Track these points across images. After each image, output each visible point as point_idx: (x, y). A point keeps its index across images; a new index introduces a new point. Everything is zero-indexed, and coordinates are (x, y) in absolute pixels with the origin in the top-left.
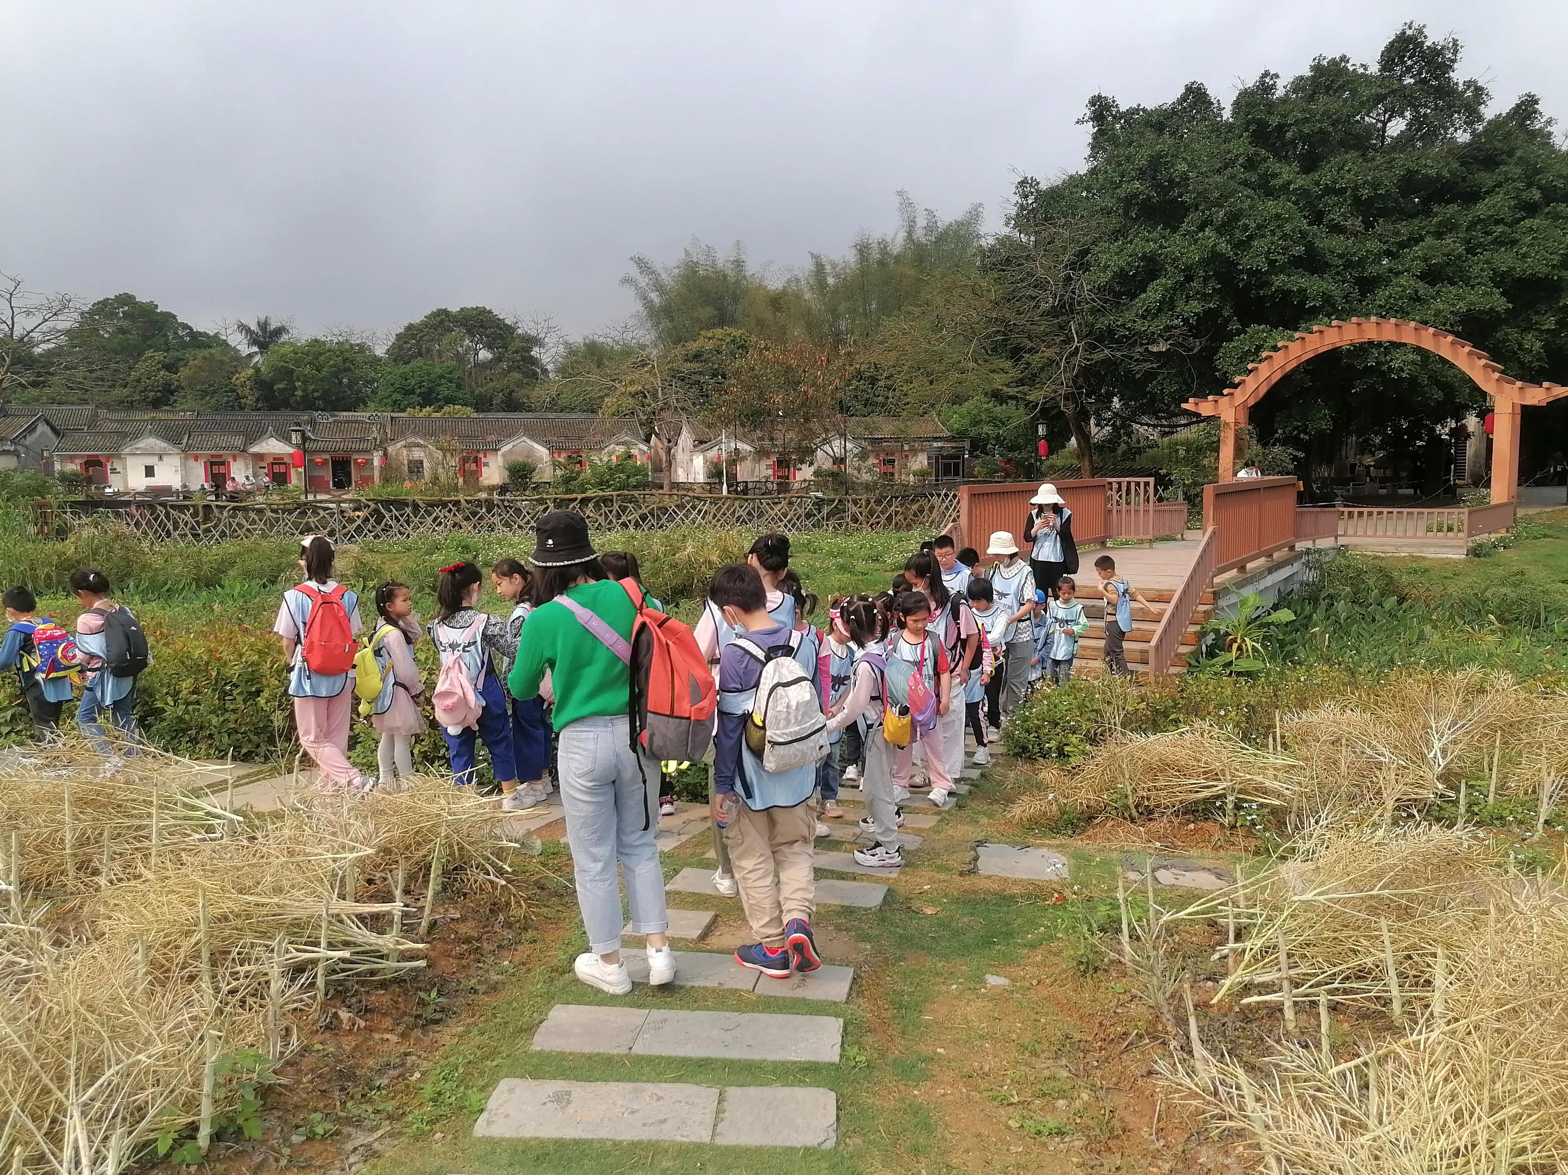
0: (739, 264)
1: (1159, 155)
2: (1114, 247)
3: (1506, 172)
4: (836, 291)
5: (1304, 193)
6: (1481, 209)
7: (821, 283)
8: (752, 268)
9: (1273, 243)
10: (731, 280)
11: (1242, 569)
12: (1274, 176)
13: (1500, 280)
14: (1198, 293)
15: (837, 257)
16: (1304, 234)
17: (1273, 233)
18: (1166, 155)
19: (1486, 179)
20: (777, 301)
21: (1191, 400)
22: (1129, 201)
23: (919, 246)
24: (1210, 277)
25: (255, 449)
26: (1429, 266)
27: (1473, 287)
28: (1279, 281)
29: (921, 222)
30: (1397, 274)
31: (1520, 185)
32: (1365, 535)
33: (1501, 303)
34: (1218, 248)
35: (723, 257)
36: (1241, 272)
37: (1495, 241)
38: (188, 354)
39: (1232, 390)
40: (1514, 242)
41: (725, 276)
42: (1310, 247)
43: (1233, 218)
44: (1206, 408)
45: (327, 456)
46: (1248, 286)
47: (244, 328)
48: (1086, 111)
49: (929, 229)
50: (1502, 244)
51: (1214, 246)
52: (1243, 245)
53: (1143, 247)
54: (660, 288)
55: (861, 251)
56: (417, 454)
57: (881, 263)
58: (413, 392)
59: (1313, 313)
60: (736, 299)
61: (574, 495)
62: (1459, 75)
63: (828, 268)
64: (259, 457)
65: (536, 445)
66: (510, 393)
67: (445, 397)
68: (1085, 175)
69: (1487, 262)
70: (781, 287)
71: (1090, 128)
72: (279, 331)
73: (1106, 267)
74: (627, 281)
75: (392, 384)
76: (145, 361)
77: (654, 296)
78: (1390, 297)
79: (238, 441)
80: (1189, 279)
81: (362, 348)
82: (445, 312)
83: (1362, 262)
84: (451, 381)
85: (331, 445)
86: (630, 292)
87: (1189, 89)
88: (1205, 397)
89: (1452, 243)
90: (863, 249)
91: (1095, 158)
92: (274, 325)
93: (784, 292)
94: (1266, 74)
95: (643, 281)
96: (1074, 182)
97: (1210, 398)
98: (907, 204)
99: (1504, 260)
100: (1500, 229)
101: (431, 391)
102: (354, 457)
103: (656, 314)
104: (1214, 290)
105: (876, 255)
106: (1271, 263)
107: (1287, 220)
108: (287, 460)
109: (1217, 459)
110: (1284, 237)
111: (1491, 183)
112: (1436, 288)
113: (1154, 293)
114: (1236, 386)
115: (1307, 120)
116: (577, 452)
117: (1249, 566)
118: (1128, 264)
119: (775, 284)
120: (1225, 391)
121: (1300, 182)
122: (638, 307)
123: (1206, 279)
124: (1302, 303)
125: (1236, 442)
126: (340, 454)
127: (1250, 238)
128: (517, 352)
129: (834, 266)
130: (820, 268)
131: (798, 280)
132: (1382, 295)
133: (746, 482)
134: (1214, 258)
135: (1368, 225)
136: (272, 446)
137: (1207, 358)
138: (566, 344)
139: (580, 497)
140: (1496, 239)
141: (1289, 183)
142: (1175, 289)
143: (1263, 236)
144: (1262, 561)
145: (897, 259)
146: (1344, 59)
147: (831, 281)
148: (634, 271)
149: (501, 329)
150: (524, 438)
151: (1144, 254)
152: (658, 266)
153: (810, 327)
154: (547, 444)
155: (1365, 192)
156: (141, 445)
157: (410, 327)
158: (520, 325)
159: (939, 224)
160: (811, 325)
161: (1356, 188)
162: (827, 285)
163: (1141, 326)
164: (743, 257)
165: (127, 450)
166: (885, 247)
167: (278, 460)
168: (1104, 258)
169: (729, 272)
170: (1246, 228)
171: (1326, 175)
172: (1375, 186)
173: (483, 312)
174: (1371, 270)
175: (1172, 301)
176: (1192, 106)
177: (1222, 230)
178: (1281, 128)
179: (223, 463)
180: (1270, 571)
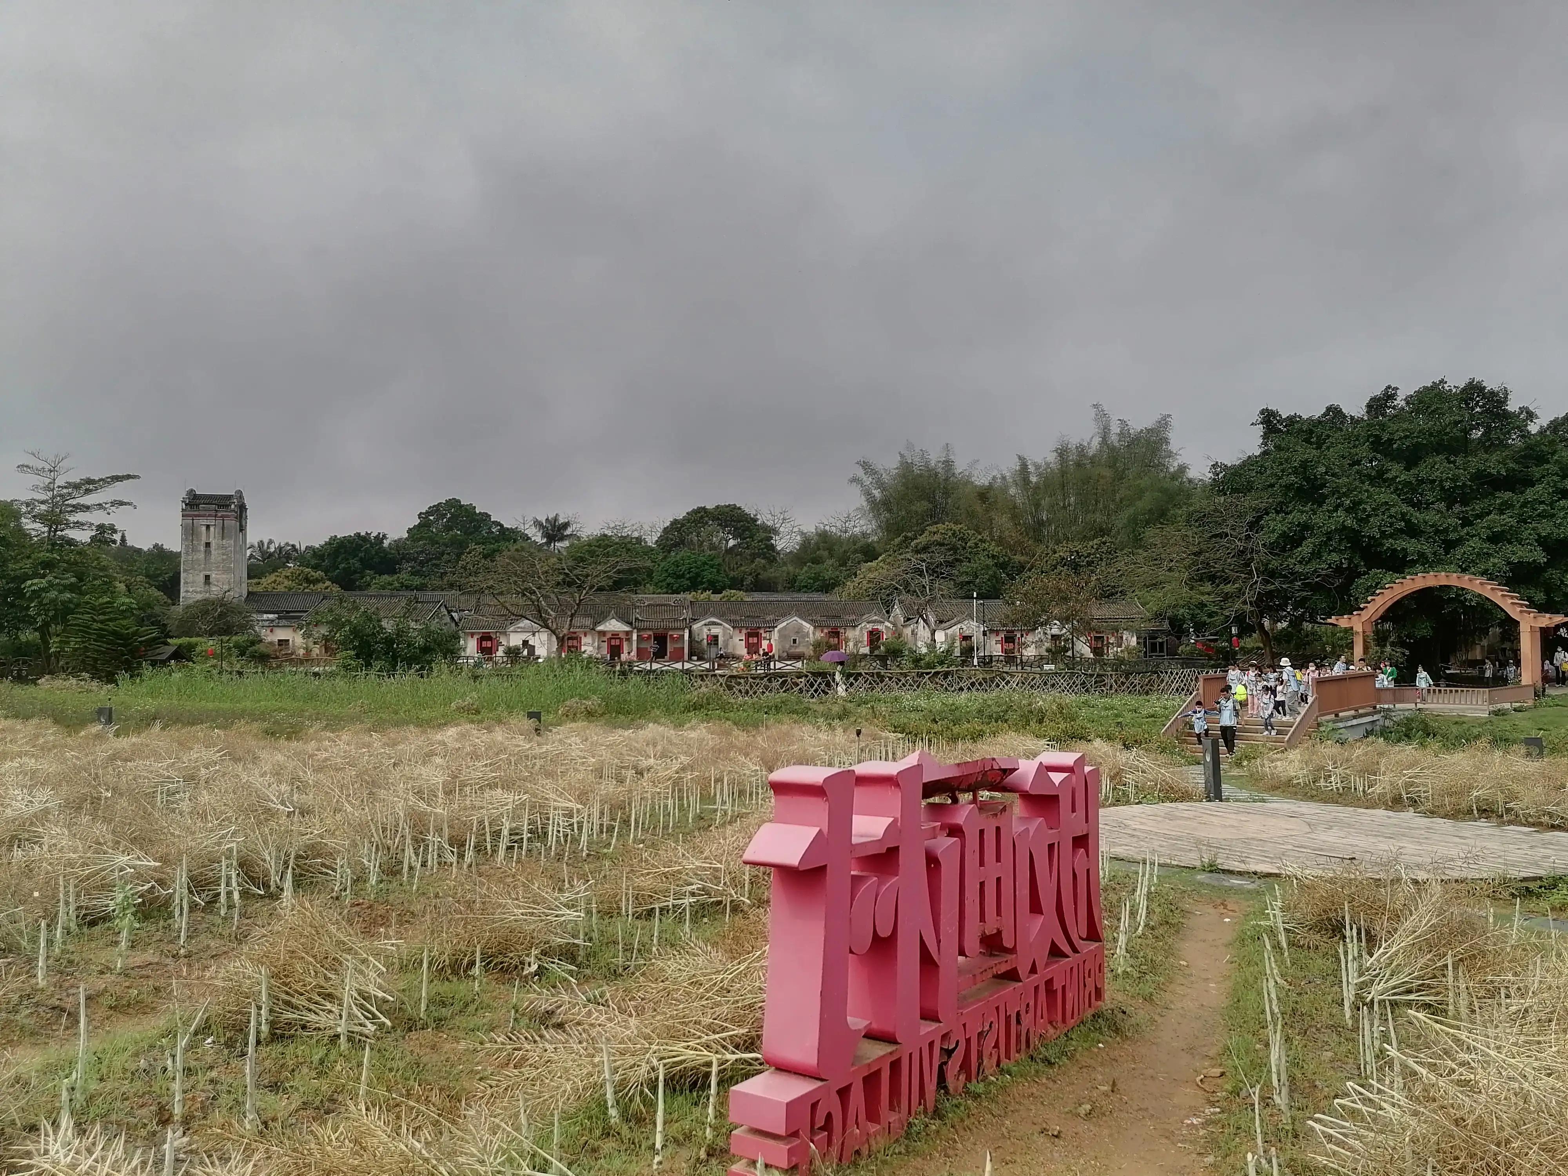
0: (948, 464)
1: (1307, 461)
2: (1279, 518)
3: (1548, 469)
4: (1037, 487)
5: (1407, 484)
6: (1530, 494)
7: (1026, 481)
8: (960, 467)
9: (1383, 520)
10: (942, 475)
11: (1337, 715)
12: (1388, 471)
13: (1543, 542)
14: (1335, 548)
15: (1039, 460)
16: (1403, 515)
17: (1383, 514)
18: (1311, 462)
19: (1536, 472)
20: (984, 495)
21: (1333, 617)
22: (1288, 487)
23: (1112, 449)
24: (1343, 539)
25: (600, 628)
26: (1493, 532)
27: (1523, 545)
28: (1388, 543)
29: (1115, 429)
30: (1472, 536)
31: (1555, 478)
32: (1438, 703)
33: (1540, 556)
34: (1346, 523)
35: (935, 457)
36: (1364, 536)
37: (1539, 515)
38: (503, 545)
39: (1359, 612)
40: (1553, 516)
41: (936, 474)
42: (1408, 522)
43: (1356, 504)
44: (1343, 622)
45: (651, 633)
46: (1369, 545)
47: (537, 523)
48: (1256, 417)
49: (1121, 434)
50: (1544, 517)
51: (1344, 522)
52: (1366, 520)
53: (1298, 519)
54: (881, 485)
55: (1061, 455)
56: (715, 630)
57: (1078, 465)
58: (683, 576)
59: (1413, 563)
60: (947, 493)
61: (929, 671)
62: (1512, 406)
63: (1031, 468)
64: (603, 633)
65: (804, 623)
66: (757, 576)
67: (708, 581)
68: (1259, 456)
69: (1533, 529)
70: (987, 484)
71: (1260, 430)
72: (566, 525)
73: (1273, 531)
74: (855, 480)
75: (667, 571)
76: (470, 553)
77: (877, 493)
78: (1464, 553)
79: (588, 622)
80: (1329, 539)
81: (639, 540)
82: (704, 509)
83: (1446, 530)
84: (712, 567)
85: (654, 625)
86: (856, 489)
87: (1329, 409)
88: (1342, 615)
89: (1508, 519)
90: (1062, 452)
91: (1266, 445)
92: (561, 520)
93: (990, 487)
94: (1389, 387)
95: (868, 480)
96: (1250, 462)
97: (1345, 616)
98: (1102, 416)
99: (1545, 528)
100: (1542, 507)
101: (698, 575)
102: (670, 633)
103: (875, 506)
104: (1346, 547)
105: (1073, 457)
106: (1383, 533)
107: (1393, 506)
108: (622, 636)
109: (1352, 654)
110: (1391, 516)
111: (1538, 475)
112: (1499, 546)
113: (1306, 548)
114: (1362, 609)
115: (1406, 437)
116: (836, 627)
117: (1340, 714)
118: (1289, 528)
119: (981, 480)
120: (1355, 613)
121: (1403, 477)
122: (862, 502)
123: (1341, 540)
124: (1405, 556)
125: (1364, 644)
126: (660, 631)
127: (1369, 516)
128: (761, 541)
129: (1037, 467)
130: (1024, 466)
131: (1004, 478)
132: (1459, 552)
133: (991, 656)
134: (1343, 529)
135: (1449, 508)
136: (614, 625)
137: (1344, 589)
138: (802, 533)
139: (933, 671)
140: (1540, 513)
141: (1397, 477)
142: (1320, 545)
143: (1377, 515)
144: (1352, 712)
145: (1093, 460)
146: (1442, 381)
147: (1034, 479)
148: (860, 473)
149: (748, 523)
150: (795, 618)
151: (1299, 523)
152: (879, 467)
153: (1014, 517)
154: (812, 622)
155: (1447, 485)
156: (520, 625)
157: (675, 522)
158: (759, 517)
159: (1132, 431)
160: (1015, 514)
161: (1441, 481)
162: (1031, 482)
163: (1299, 568)
164: (952, 457)
165: (511, 629)
166: (1083, 450)
167: (615, 635)
168: (1272, 524)
169: (940, 470)
170: (1365, 510)
171: (1422, 470)
172: (1454, 480)
173: (734, 508)
174: (1453, 536)
175: (1319, 552)
176: (1331, 421)
177: (1348, 510)
178: (1390, 441)
179: (576, 638)
180: (1355, 717)
